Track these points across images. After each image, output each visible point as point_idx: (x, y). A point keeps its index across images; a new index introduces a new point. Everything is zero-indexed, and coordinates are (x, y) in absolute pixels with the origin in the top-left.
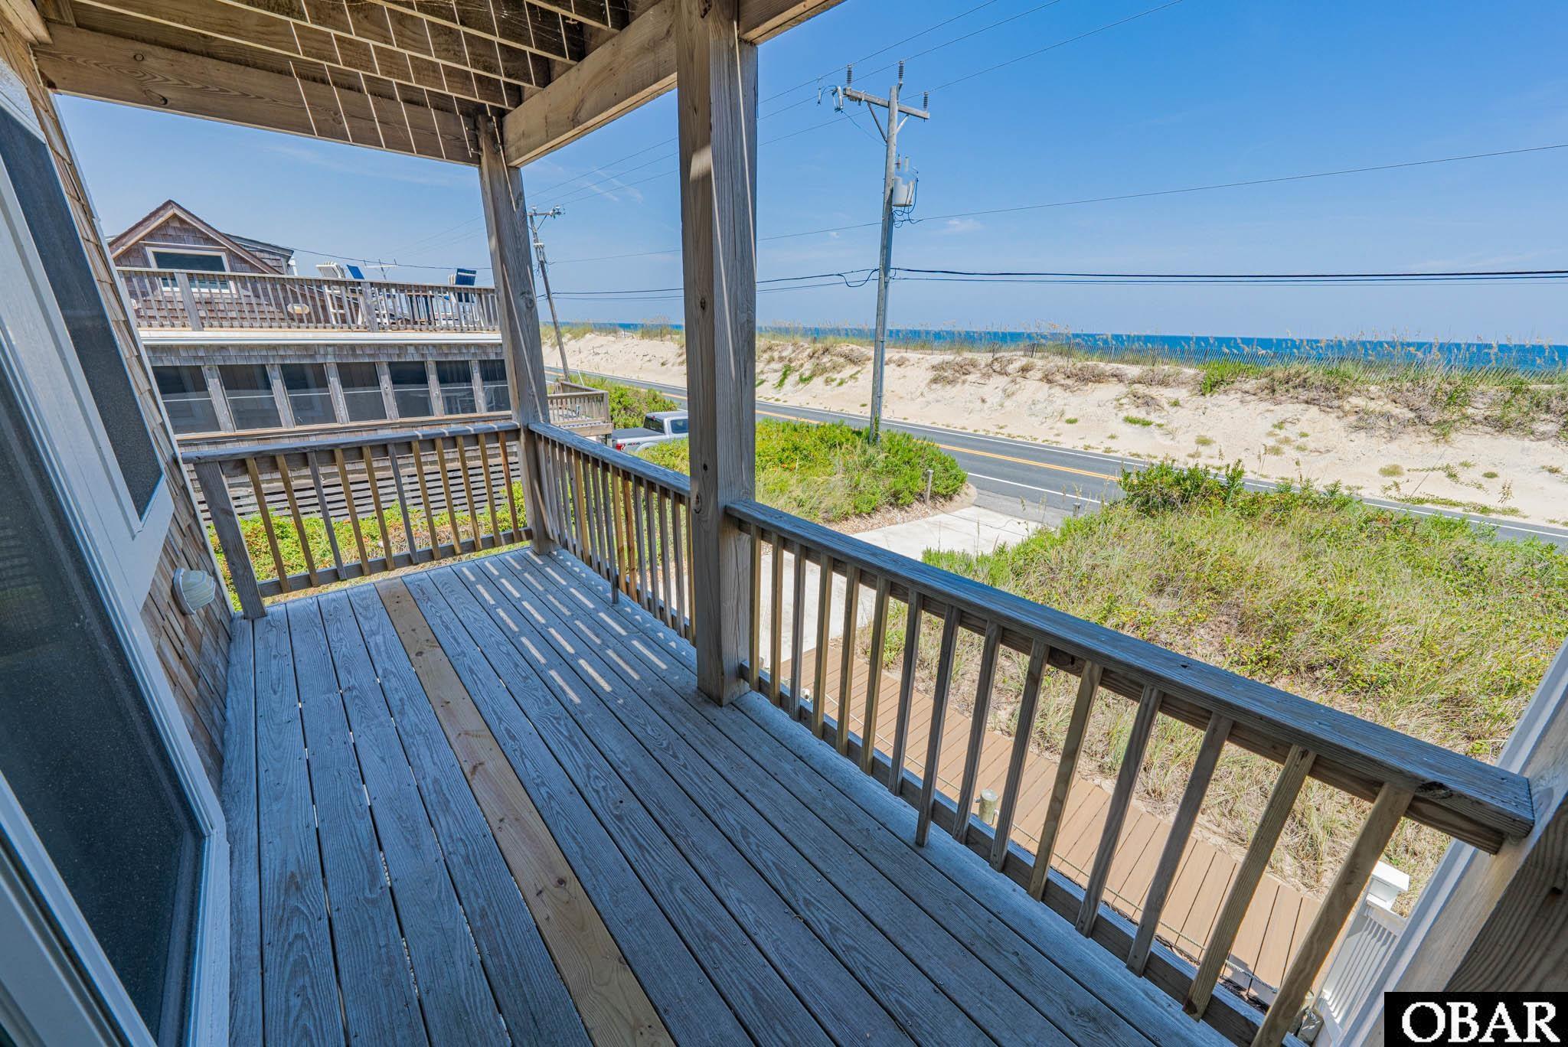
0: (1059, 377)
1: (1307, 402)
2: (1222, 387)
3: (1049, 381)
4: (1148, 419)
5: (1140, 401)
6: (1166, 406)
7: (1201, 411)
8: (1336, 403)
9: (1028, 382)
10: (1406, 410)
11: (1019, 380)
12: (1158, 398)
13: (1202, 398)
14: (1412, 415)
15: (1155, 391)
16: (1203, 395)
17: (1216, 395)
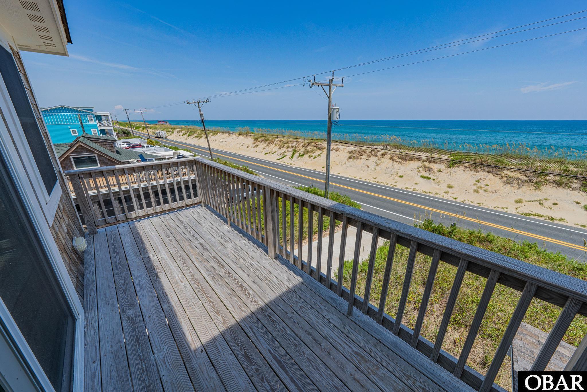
0: (396, 158)
1: (488, 172)
2: (457, 165)
3: (393, 160)
4: (429, 176)
5: (426, 169)
6: (436, 171)
7: (449, 174)
8: (499, 173)
9: (384, 160)
10: (524, 177)
11: (381, 158)
12: (433, 168)
13: (449, 169)
14: (527, 179)
15: (432, 165)
16: (450, 167)
17: (455, 167)
